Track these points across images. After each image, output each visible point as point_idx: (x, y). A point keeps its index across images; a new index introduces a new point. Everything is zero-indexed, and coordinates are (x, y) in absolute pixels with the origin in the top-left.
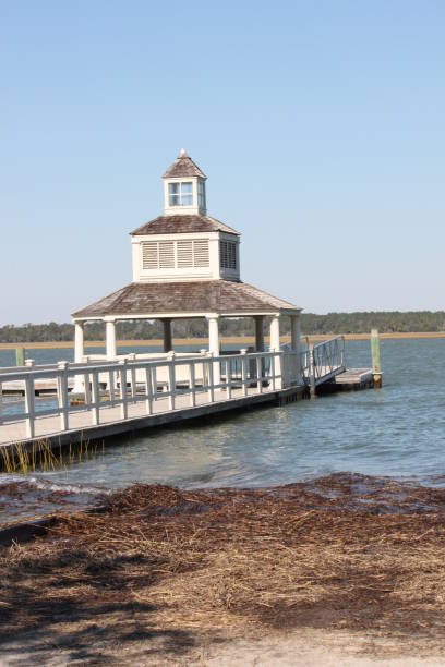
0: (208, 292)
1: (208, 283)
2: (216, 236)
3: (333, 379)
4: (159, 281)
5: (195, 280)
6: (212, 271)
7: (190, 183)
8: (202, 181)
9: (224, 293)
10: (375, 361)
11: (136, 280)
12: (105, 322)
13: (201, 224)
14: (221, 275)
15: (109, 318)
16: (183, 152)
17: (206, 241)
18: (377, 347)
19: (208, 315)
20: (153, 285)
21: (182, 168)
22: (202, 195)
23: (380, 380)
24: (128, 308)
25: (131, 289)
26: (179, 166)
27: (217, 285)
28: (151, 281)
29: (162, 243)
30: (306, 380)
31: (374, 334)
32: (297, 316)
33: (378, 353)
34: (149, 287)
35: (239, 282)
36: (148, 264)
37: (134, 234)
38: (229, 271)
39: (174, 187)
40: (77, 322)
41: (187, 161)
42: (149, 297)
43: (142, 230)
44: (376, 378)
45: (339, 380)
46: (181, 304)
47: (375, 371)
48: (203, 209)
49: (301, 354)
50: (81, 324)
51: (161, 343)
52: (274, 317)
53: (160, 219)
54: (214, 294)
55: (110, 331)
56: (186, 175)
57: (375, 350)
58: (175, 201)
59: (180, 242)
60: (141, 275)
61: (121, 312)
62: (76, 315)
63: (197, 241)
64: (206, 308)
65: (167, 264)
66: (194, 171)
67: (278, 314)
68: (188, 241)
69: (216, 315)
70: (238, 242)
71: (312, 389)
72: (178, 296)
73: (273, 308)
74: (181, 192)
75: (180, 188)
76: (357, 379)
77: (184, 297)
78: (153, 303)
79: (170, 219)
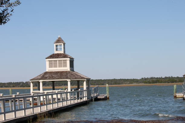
0: (67, 74)
1: (67, 72)
2: (69, 59)
3: (97, 97)
4: (53, 71)
5: (63, 71)
6: (68, 68)
7: (62, 45)
8: (64, 44)
9: (71, 74)
10: (107, 92)
11: (47, 71)
12: (40, 82)
13: (65, 56)
14: (70, 69)
15: (41, 81)
16: (59, 36)
17: (66, 60)
18: (108, 89)
19: (68, 80)
20: (52, 72)
21: (59, 41)
22: (64, 48)
23: (109, 97)
24: (46, 78)
25: (46, 73)
26: (58, 40)
27: (69, 72)
28: (51, 71)
29: (54, 61)
30: (92, 97)
31: (107, 85)
32: (89, 80)
33: (108, 90)
34: (51, 73)
35: (74, 71)
36: (50, 66)
37: (47, 58)
38: (72, 68)
39: (57, 46)
40: (31, 82)
41: (60, 39)
42: (51, 75)
43: (49, 57)
44: (108, 97)
45: (99, 97)
46: (60, 77)
47: (107, 95)
48: (64, 52)
49: (91, 90)
50: (33, 82)
51: (52, 87)
52: (85, 80)
53: (53, 54)
54: (69, 74)
55: (41, 84)
56: (60, 43)
57: (107, 89)
58: (57, 50)
59: (59, 61)
60: (48, 69)
61: (44, 79)
62: (31, 80)
63: (64, 60)
64: (67, 78)
65: (56, 66)
66: (62, 42)
67: (86, 80)
68: (61, 60)
69: (70, 80)
70: (73, 61)
71: (93, 100)
72: (59, 75)
73: (85, 78)
74: (59, 47)
75: (59, 46)
76: (103, 97)
77: (61, 75)
78: (53, 77)
79: (56, 54)
